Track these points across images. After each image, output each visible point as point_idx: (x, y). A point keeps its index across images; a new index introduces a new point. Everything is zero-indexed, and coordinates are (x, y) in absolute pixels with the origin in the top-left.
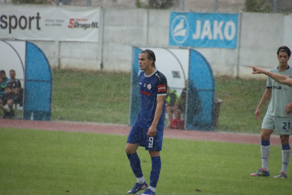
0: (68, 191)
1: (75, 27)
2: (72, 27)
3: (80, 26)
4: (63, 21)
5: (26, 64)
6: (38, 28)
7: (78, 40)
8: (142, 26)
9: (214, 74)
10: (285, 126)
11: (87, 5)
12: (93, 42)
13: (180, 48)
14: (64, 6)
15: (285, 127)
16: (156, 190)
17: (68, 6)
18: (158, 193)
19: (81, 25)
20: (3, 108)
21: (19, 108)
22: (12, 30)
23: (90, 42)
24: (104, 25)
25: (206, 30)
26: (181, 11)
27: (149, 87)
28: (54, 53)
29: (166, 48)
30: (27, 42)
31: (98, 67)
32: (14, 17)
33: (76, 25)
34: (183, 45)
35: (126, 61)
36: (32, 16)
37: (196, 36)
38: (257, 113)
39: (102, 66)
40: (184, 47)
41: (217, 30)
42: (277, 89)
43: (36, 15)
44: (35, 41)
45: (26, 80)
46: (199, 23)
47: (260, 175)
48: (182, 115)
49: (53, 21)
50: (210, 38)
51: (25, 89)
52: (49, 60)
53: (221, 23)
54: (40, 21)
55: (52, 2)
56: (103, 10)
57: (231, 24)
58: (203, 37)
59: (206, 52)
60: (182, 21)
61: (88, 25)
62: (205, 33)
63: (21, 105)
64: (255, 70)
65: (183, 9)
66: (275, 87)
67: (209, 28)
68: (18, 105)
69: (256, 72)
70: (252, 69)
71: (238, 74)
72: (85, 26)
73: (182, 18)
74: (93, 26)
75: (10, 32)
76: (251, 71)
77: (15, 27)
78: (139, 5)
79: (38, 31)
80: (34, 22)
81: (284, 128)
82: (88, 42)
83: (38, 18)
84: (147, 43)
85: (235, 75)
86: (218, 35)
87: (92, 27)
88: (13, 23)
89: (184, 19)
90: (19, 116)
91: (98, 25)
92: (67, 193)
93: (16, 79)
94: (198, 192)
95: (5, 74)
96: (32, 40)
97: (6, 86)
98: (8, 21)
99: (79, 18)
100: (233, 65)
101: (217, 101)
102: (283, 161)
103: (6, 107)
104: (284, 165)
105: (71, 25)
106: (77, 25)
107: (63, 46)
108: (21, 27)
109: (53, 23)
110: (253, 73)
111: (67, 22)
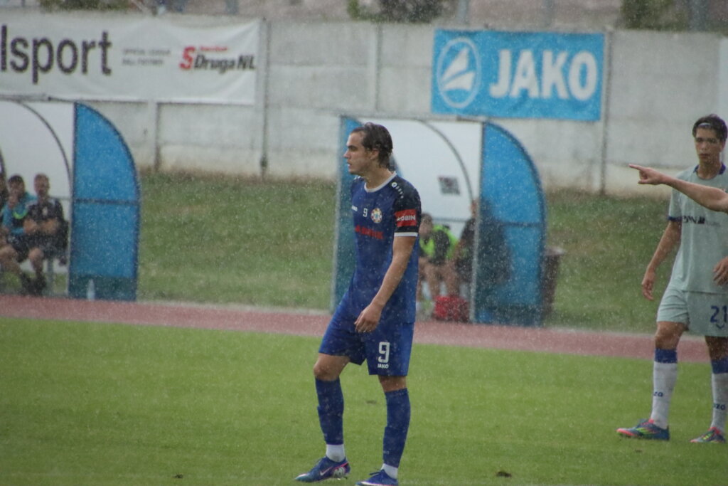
0: (179, 477)
1: (197, 66)
2: (189, 67)
3: (209, 65)
4: (168, 52)
5: (75, 160)
6: (106, 71)
7: (205, 99)
8: (365, 64)
9: (545, 183)
10: (715, 315)
11: (226, 13)
12: (242, 106)
13: (460, 119)
14: (169, 15)
15: (715, 318)
16: (399, 473)
17: (179, 15)
18: (404, 482)
19: (212, 62)
20: (17, 270)
21: (59, 269)
22: (41, 75)
23: (236, 105)
24: (268, 63)
25: (524, 74)
26: (462, 28)
27: (377, 216)
28: (145, 132)
29: (422, 121)
30: (78, 106)
31: (253, 168)
32: (45, 41)
33: (200, 60)
34: (465, 111)
35: (323, 151)
36: (89, 40)
37: (498, 90)
38: (648, 282)
39: (264, 163)
40: (471, 117)
41: (552, 74)
42: (695, 222)
43: (99, 38)
44: (97, 102)
45: (76, 200)
46: (505, 56)
47: (640, 435)
48: (464, 287)
49: (142, 52)
50: (534, 93)
51: (73, 223)
52: (133, 150)
53: (562, 58)
54: (110, 51)
55: (139, 5)
56: (268, 24)
57: (585, 58)
58: (515, 93)
59: (522, 130)
60: (465, 52)
61: (229, 64)
62: (521, 83)
63: (63, 262)
64: (644, 174)
65: (467, 23)
66: (689, 219)
67: (531, 71)
68: (56, 263)
69: (646, 181)
70: (637, 172)
71: (603, 185)
72: (223, 64)
73: (463, 45)
74: (242, 66)
75: (35, 79)
76: (636, 177)
77: (47, 68)
78: (356, 12)
79: (104, 78)
80: (95, 55)
81: (712, 320)
82: (229, 105)
83: (105, 44)
84: (377, 107)
85: (596, 186)
86: (554, 88)
87: (238, 67)
88: (43, 58)
89: (468, 46)
90: (56, 290)
91: (255, 63)
92: (179, 481)
93: (52, 198)
94: (503, 478)
95: (23, 185)
96: (89, 101)
97: (25, 213)
98: (29, 51)
99: (207, 44)
100: (592, 162)
101: (551, 251)
102: (715, 402)
103: (27, 266)
104: (717, 412)
105: (186, 63)
106: (202, 63)
107: (167, 113)
108: (61, 66)
109: (142, 57)
110: (641, 183)
111: (177, 56)
